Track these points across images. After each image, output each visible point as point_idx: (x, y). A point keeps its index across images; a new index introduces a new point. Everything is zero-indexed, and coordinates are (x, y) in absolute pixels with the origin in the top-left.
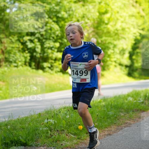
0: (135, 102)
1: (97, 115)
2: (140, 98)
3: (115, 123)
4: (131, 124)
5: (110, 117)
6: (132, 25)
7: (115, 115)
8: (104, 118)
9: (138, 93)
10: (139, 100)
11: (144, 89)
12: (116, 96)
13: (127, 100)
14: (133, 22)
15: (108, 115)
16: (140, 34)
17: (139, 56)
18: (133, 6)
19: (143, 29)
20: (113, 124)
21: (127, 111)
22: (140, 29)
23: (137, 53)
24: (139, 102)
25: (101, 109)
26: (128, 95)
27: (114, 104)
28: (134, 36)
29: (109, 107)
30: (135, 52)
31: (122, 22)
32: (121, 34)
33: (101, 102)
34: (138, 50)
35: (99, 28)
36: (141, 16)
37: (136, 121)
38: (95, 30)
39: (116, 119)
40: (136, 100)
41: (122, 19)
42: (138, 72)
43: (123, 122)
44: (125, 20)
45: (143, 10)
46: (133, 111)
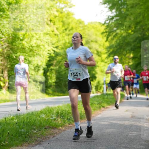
0: (47, 119)
1: (8, 133)
2: (53, 114)
3: (26, 141)
4: (42, 141)
5: (22, 135)
6: (47, 42)
7: (27, 132)
8: (15, 136)
9: (50, 110)
10: (52, 117)
11: (56, 106)
12: (29, 113)
13: (39, 117)
14: (48, 39)
15: (20, 133)
16: (54, 51)
17: (52, 73)
18: (48, 24)
19: (57, 47)
20: (25, 142)
21: (39, 128)
22: (54, 47)
23: (51, 70)
24: (51, 119)
25: (13, 127)
26: (41, 112)
27: (27, 121)
28: (48, 53)
29: (22, 124)
30: (50, 69)
31: (37, 39)
32: (36, 51)
33: (14, 119)
34: (52, 67)
35: (14, 44)
36: (55, 35)
37: (47, 138)
38: (10, 45)
39: (28, 137)
40: (49, 117)
41: (37, 37)
42: (51, 88)
43: (34, 139)
44: (40, 37)
45: (57, 29)
46: (45, 128)
